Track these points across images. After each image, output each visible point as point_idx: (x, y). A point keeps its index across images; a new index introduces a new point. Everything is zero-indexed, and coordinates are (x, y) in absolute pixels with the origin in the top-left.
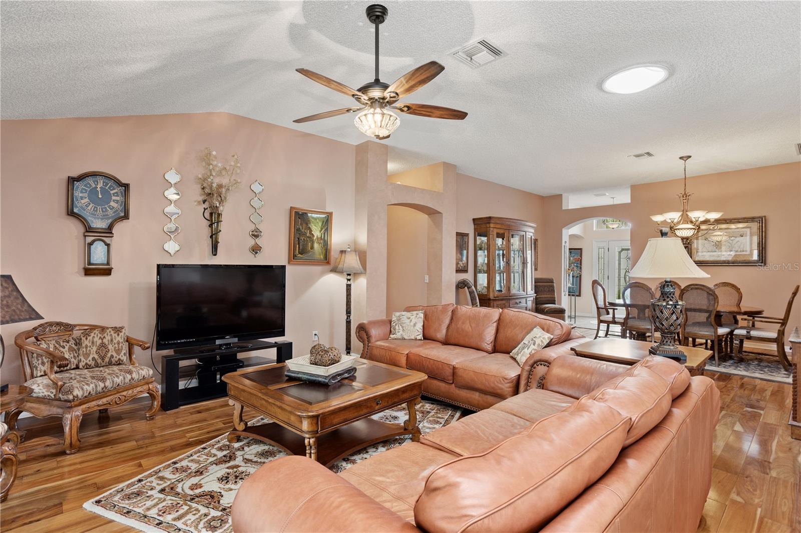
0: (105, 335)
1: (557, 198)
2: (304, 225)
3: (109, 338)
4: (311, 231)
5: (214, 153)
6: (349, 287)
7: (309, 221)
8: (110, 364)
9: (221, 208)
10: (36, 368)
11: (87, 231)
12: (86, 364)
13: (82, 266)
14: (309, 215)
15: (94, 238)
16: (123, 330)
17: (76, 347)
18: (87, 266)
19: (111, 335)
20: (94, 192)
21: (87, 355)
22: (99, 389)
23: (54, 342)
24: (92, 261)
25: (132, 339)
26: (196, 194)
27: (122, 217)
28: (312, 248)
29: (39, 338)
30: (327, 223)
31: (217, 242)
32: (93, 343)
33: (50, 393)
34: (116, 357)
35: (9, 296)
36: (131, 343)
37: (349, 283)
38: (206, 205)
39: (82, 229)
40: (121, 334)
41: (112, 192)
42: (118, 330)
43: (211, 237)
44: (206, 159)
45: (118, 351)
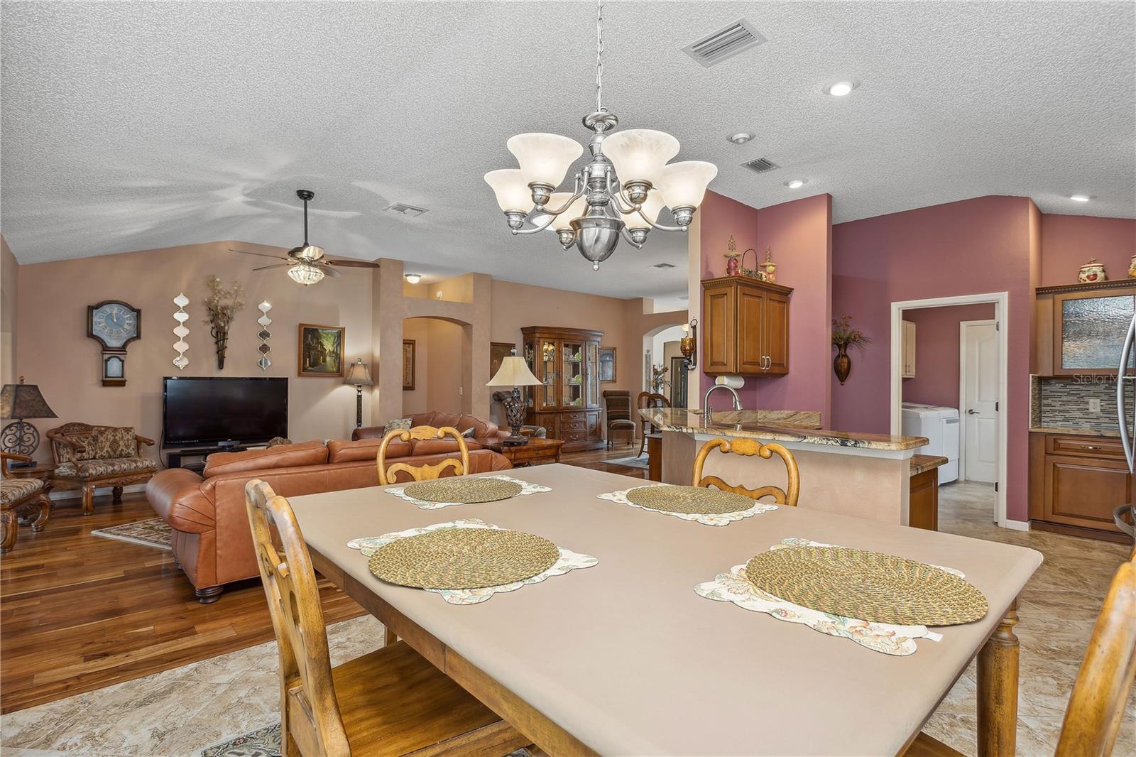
0: (117, 433)
1: (637, 302)
2: (315, 341)
3: (120, 436)
4: (322, 345)
5: (218, 280)
6: (359, 398)
7: (320, 336)
8: (121, 456)
9: (226, 328)
10: (63, 456)
11: (104, 350)
12: (102, 455)
13: (101, 379)
14: (320, 331)
15: (109, 355)
16: (132, 430)
17: (93, 443)
18: (104, 379)
19: (122, 434)
20: (110, 316)
21: (102, 449)
22: (109, 470)
23: (76, 438)
24: (109, 375)
25: (140, 437)
26: (204, 315)
27: (135, 337)
28: (324, 361)
29: (65, 434)
30: (340, 336)
31: (223, 357)
32: (107, 439)
33: (73, 473)
34: (126, 451)
35: (34, 400)
36: (139, 441)
37: (360, 394)
38: (213, 325)
39: (100, 348)
40: (130, 433)
41: (125, 317)
42: (128, 430)
43: (218, 352)
44: (211, 284)
45: (127, 446)
